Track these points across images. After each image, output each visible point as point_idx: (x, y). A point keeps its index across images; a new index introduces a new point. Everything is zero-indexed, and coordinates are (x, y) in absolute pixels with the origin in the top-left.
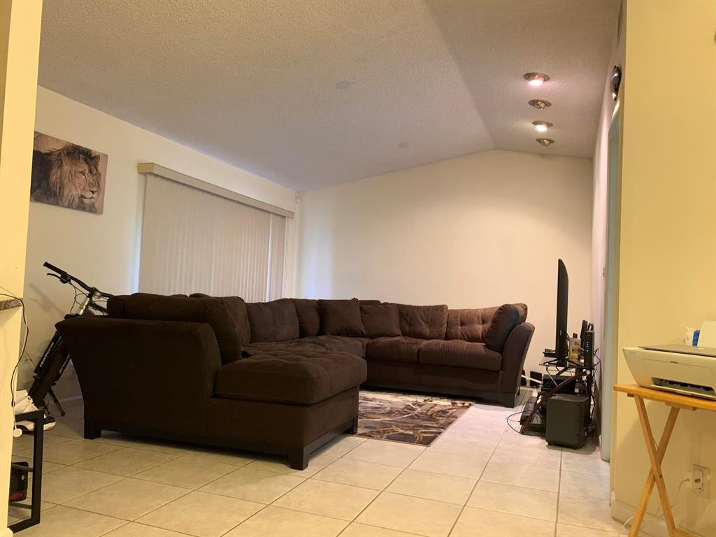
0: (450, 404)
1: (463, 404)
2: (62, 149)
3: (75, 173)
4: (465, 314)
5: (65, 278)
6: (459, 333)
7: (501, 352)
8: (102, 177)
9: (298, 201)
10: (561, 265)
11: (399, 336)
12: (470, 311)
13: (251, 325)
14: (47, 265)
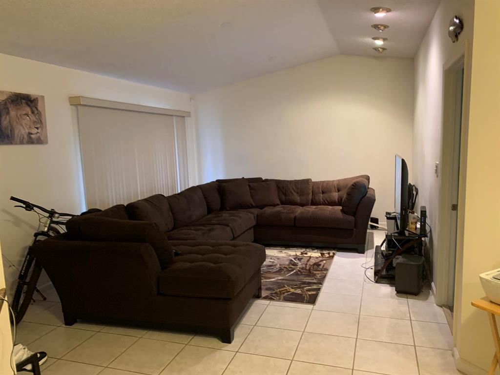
0: (320, 255)
1: (329, 254)
2: (7, 99)
3: (20, 116)
4: (325, 184)
5: (29, 207)
6: (322, 200)
7: (354, 216)
8: (43, 115)
9: (192, 101)
10: (403, 163)
11: (278, 205)
12: (328, 182)
13: (173, 214)
14: (13, 199)
